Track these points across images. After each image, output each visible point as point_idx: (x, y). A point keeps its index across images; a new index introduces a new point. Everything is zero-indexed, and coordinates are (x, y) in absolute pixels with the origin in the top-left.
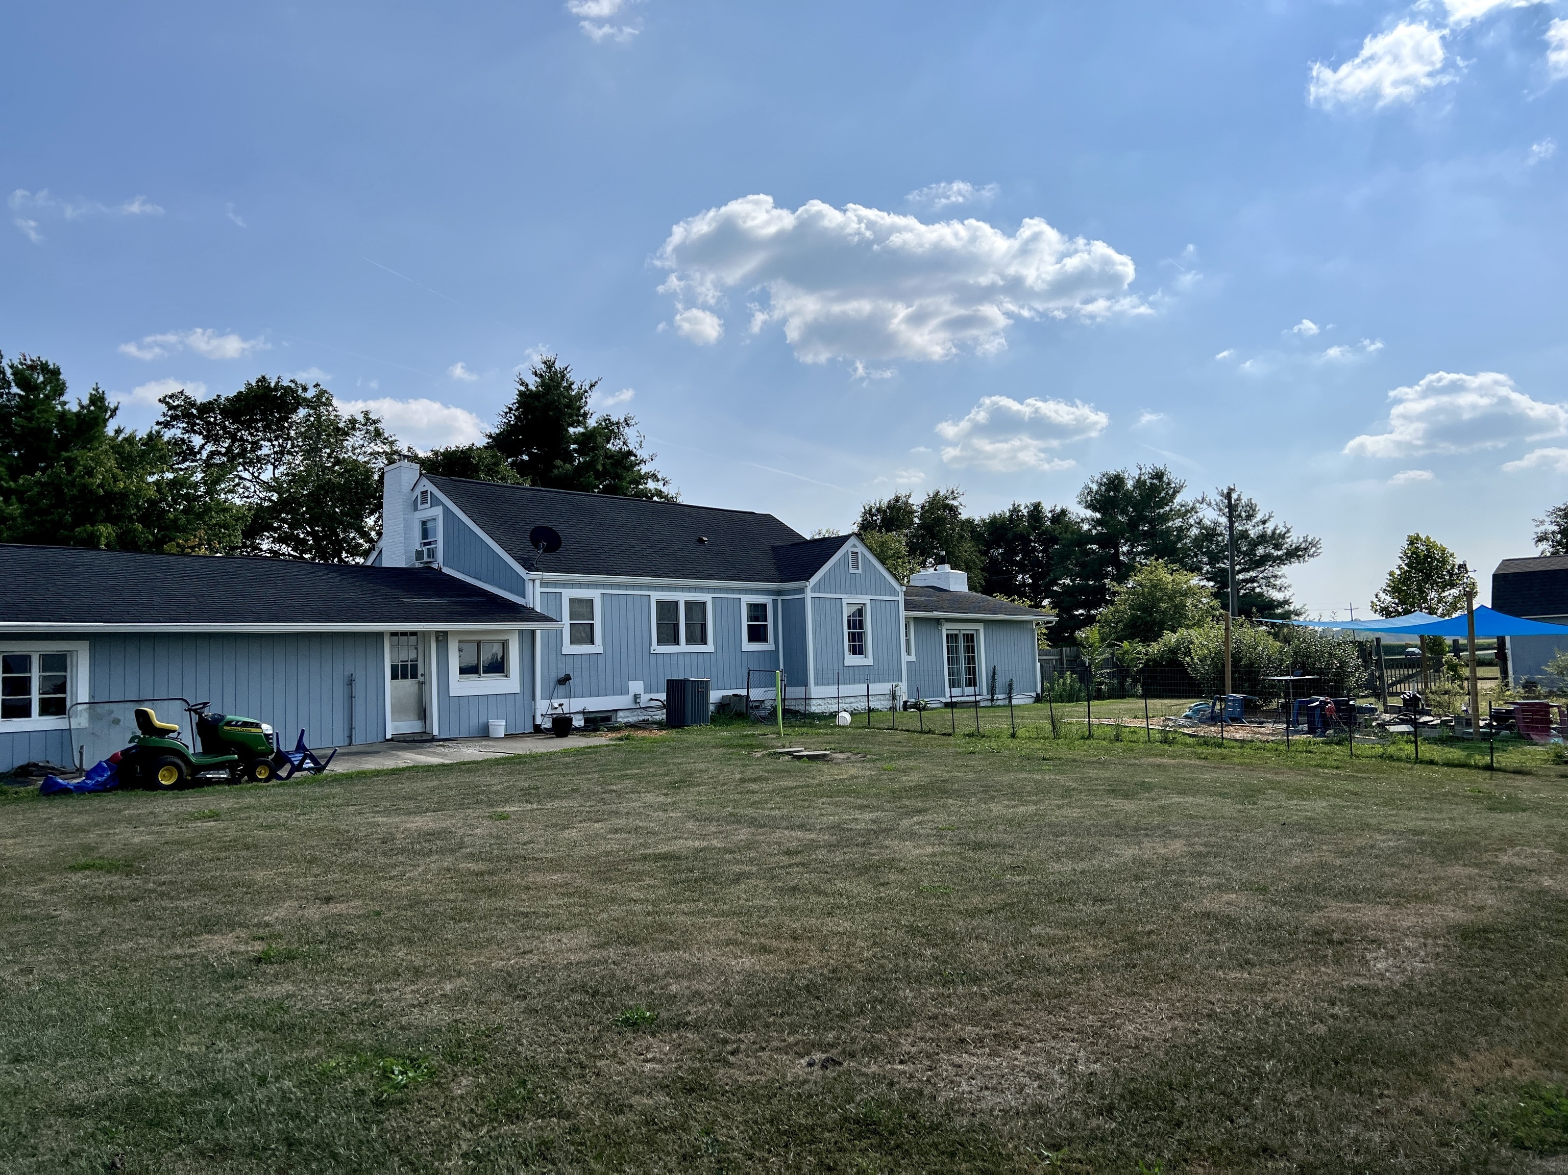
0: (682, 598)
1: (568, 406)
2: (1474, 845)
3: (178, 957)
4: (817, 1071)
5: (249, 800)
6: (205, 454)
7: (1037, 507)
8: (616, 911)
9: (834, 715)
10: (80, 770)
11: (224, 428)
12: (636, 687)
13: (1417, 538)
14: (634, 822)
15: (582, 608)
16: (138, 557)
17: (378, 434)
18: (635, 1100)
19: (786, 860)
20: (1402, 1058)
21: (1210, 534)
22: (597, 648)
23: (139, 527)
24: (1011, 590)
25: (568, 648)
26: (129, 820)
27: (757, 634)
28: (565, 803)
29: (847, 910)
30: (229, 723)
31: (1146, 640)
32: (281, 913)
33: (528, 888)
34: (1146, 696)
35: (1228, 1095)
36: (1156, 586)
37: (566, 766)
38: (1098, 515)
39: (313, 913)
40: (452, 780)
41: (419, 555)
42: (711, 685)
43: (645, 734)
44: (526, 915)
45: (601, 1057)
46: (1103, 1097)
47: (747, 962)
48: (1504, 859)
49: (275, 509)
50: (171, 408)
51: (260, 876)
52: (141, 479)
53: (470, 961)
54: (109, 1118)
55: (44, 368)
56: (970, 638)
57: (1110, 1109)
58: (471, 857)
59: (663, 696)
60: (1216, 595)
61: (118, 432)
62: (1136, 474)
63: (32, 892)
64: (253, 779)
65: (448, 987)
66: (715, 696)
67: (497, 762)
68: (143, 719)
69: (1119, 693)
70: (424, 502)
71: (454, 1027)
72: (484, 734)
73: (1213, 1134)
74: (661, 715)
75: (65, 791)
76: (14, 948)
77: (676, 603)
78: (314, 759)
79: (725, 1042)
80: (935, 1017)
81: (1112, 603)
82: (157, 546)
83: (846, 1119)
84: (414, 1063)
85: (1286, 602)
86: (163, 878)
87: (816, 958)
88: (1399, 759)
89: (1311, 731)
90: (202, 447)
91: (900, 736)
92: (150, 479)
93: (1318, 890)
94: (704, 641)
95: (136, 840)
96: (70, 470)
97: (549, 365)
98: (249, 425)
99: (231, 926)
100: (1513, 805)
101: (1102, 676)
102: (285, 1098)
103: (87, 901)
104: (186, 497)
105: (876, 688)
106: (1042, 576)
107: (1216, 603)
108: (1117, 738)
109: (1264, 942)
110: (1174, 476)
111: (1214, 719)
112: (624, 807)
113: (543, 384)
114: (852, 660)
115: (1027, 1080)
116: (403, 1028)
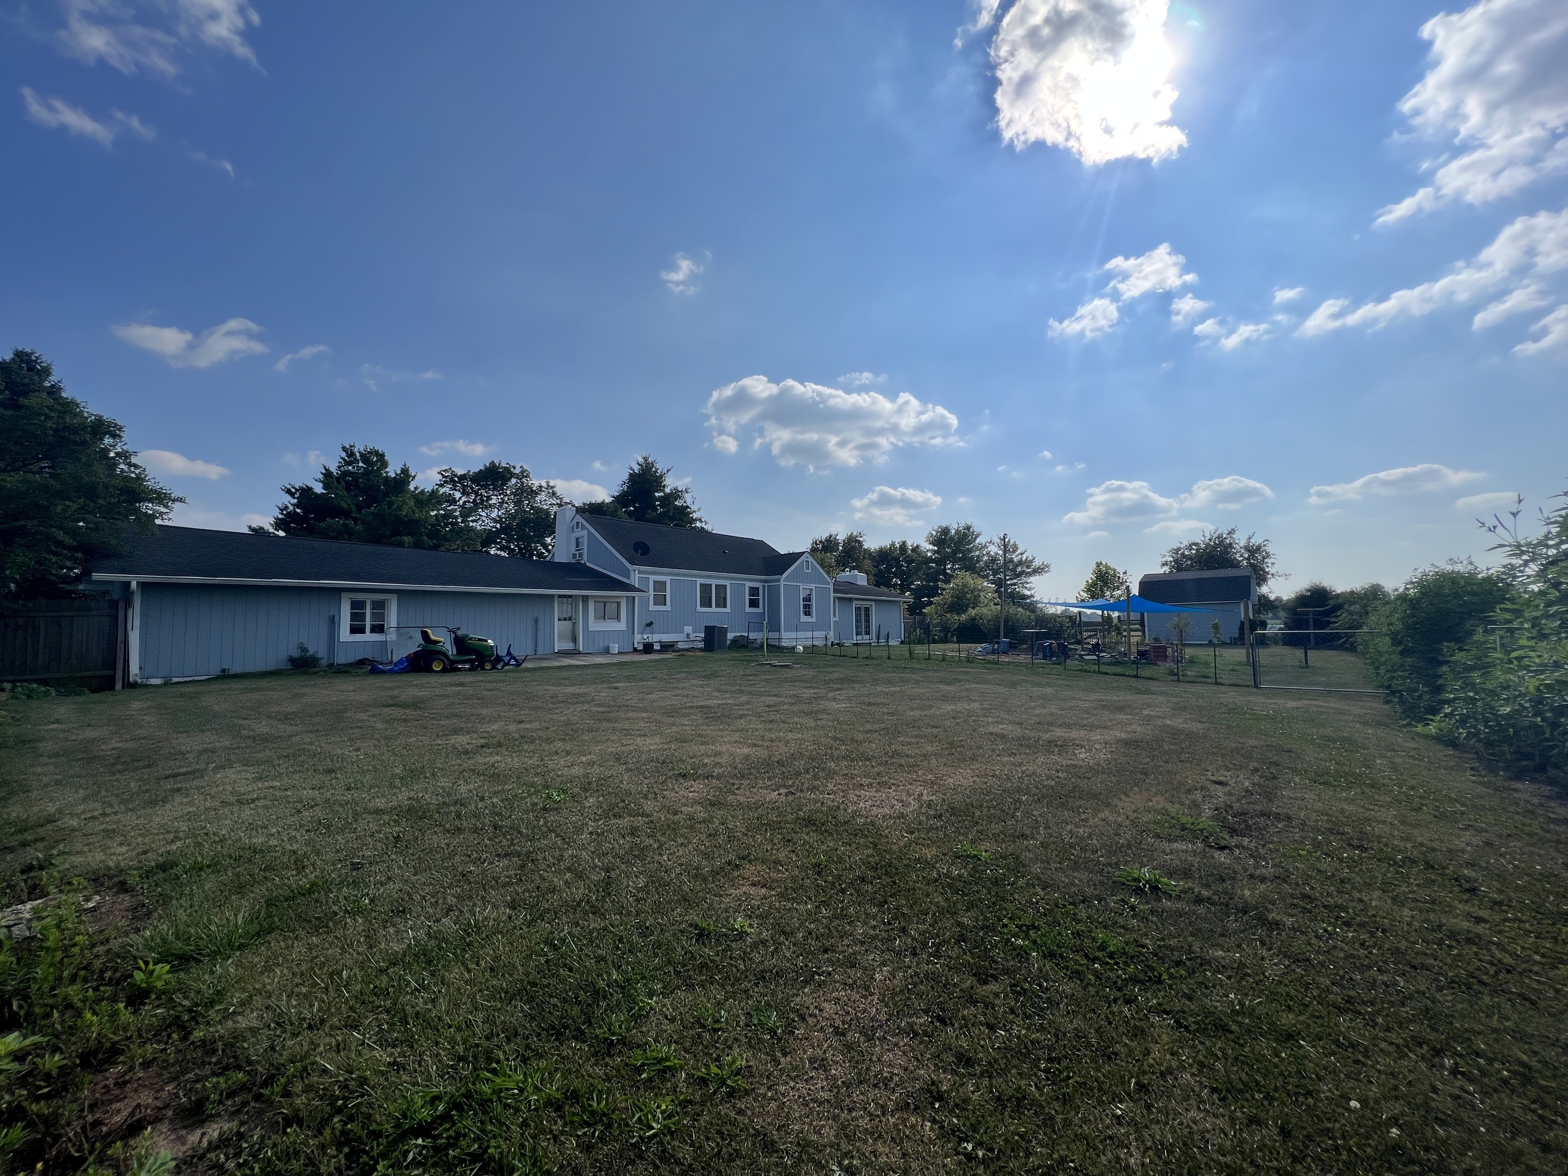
0: (714, 582)
1: (655, 481)
2: (1129, 706)
3: (439, 745)
4: (783, 798)
5: (481, 678)
6: (461, 502)
7: (904, 543)
8: (675, 729)
9: (794, 648)
10: (391, 662)
11: (472, 488)
12: (688, 629)
13: (1101, 563)
14: (685, 692)
15: (660, 586)
16: (424, 552)
17: (554, 494)
18: (684, 809)
19: (767, 709)
20: (1094, 796)
21: (993, 560)
22: (668, 607)
23: (425, 538)
24: (888, 585)
25: (652, 607)
26: (416, 685)
27: (754, 603)
28: (649, 683)
29: (800, 730)
30: (471, 639)
31: (958, 614)
32: (496, 727)
33: (628, 719)
34: (959, 642)
35: (1003, 811)
36: (965, 586)
37: (650, 666)
38: (936, 548)
39: (513, 727)
40: (589, 671)
41: (574, 556)
42: (729, 630)
43: (693, 654)
44: (627, 730)
45: (666, 790)
46: (936, 810)
47: (746, 751)
48: (1145, 712)
49: (499, 532)
50: (444, 476)
51: (485, 712)
52: (428, 512)
53: (597, 749)
54: (397, 815)
55: (377, 453)
56: (867, 609)
57: (940, 816)
58: (599, 705)
59: (703, 635)
60: (996, 591)
61: (416, 488)
62: (956, 527)
63: (360, 716)
64: (483, 669)
65: (584, 759)
66: (730, 636)
67: (613, 664)
68: (425, 635)
69: (944, 640)
70: (577, 527)
71: (586, 776)
72: (607, 651)
73: (996, 828)
74: (701, 645)
75: (383, 672)
76: (351, 740)
77: (711, 585)
78: (516, 660)
79: (734, 784)
80: (847, 774)
81: (942, 594)
82: (436, 548)
83: (798, 818)
84: (565, 792)
85: (1032, 596)
86: (432, 711)
87: (783, 749)
88: (1089, 672)
89: (1045, 658)
90: (460, 498)
91: (829, 658)
92: (433, 513)
93: (1050, 724)
94: (725, 606)
95: (420, 694)
96: (390, 507)
97: (646, 459)
98: (485, 487)
99: (468, 733)
100: (1148, 692)
101: (936, 631)
102: (494, 806)
103: (391, 721)
104: (452, 523)
105: (817, 634)
106: (906, 580)
107: (996, 595)
108: (943, 660)
109: (1021, 745)
110: (976, 528)
111: (993, 652)
112: (681, 685)
113: (643, 470)
114: (804, 619)
115: (896, 803)
116: (559, 776)
